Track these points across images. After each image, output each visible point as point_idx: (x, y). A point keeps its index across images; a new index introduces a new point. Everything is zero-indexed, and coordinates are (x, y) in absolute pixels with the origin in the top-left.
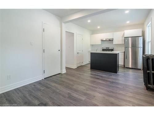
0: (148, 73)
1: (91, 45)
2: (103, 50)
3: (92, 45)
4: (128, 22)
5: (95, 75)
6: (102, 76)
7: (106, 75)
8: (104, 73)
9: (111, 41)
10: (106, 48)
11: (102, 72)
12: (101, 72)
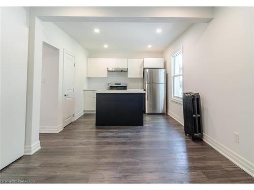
0: (194, 118)
1: (87, 78)
2: (112, 88)
3: (89, 78)
4: (150, 46)
5: (114, 137)
6: (126, 137)
7: (131, 132)
8: (126, 130)
9: (124, 72)
10: (115, 84)
11: (121, 129)
12: (119, 129)
